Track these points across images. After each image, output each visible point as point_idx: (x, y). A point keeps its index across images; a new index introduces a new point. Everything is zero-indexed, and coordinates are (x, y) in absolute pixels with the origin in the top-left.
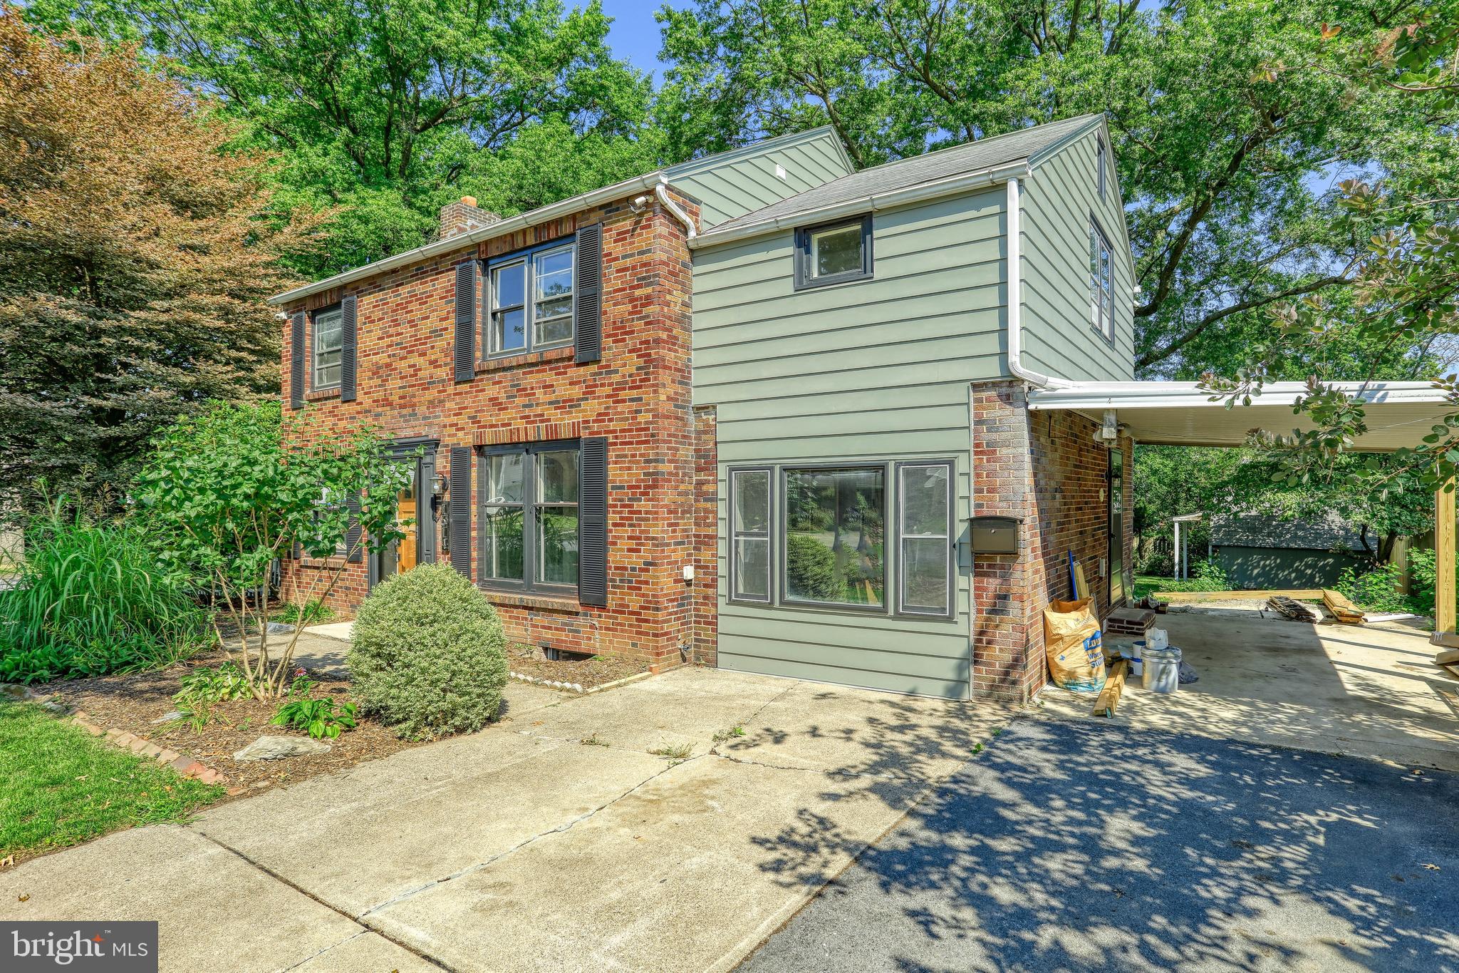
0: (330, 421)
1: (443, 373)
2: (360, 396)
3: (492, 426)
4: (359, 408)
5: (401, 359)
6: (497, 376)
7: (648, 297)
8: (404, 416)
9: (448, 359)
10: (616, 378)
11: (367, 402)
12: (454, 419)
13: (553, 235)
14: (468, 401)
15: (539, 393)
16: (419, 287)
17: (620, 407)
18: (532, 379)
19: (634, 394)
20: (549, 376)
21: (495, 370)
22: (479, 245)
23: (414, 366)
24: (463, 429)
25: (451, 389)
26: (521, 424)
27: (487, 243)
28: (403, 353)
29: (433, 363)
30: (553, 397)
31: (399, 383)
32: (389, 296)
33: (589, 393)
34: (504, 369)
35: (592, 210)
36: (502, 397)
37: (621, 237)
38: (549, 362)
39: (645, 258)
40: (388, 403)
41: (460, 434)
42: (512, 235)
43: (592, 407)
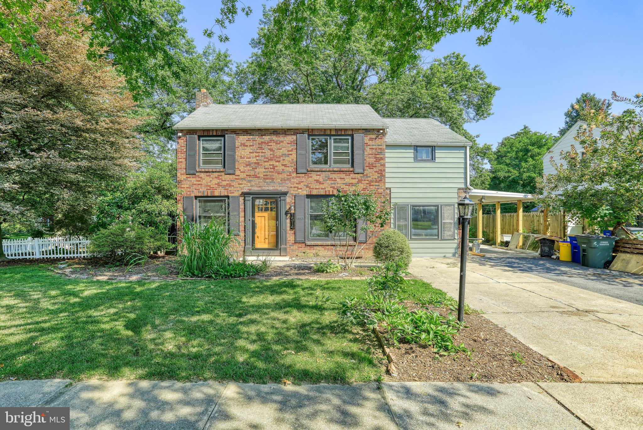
0: (216, 181)
1: (290, 169)
2: (237, 173)
3: (316, 189)
4: (237, 177)
5: (265, 162)
6: (318, 173)
7: (381, 158)
8: (267, 182)
9: (293, 165)
10: (369, 179)
11: (242, 176)
12: (297, 185)
13: (343, 133)
14: (303, 180)
15: (338, 180)
16: (274, 138)
17: (371, 187)
18: (333, 176)
19: (377, 184)
20: (343, 175)
21: (317, 171)
22: (308, 129)
23: (273, 165)
24: (301, 189)
25: (294, 175)
26: (329, 189)
27: (312, 130)
28: (265, 160)
29: (285, 165)
30: (344, 182)
31: (264, 170)
32: (257, 138)
33: (360, 181)
34: (322, 171)
35: (360, 129)
36: (321, 180)
37: (371, 139)
38: (343, 171)
39: (380, 147)
40: (255, 176)
41: (300, 190)
42: (325, 130)
43: (361, 186)
